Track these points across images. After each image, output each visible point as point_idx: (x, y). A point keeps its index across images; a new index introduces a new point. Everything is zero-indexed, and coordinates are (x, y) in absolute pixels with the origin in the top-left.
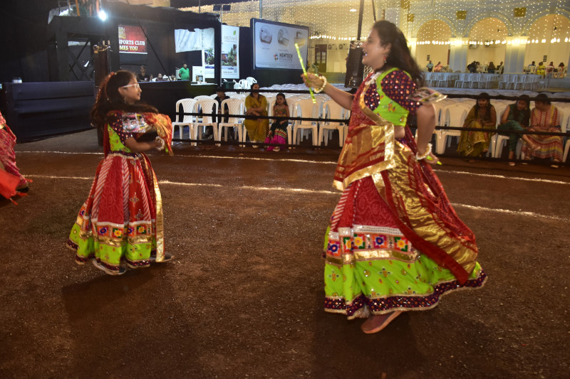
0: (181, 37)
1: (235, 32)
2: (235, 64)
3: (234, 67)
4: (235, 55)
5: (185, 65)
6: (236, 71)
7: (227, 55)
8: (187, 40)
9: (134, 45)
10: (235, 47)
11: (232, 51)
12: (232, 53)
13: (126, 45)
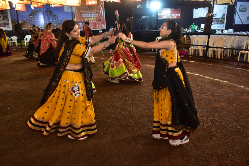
0: (196, 12)
1: (225, 8)
2: (224, 23)
3: (223, 24)
4: (224, 19)
5: (194, 24)
6: (223, 26)
7: (220, 19)
8: (198, 13)
9: (175, 16)
10: (224, 15)
11: (222, 17)
12: (222, 18)
13: (171, 16)
